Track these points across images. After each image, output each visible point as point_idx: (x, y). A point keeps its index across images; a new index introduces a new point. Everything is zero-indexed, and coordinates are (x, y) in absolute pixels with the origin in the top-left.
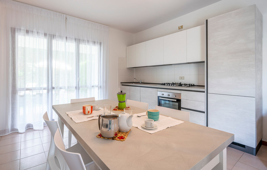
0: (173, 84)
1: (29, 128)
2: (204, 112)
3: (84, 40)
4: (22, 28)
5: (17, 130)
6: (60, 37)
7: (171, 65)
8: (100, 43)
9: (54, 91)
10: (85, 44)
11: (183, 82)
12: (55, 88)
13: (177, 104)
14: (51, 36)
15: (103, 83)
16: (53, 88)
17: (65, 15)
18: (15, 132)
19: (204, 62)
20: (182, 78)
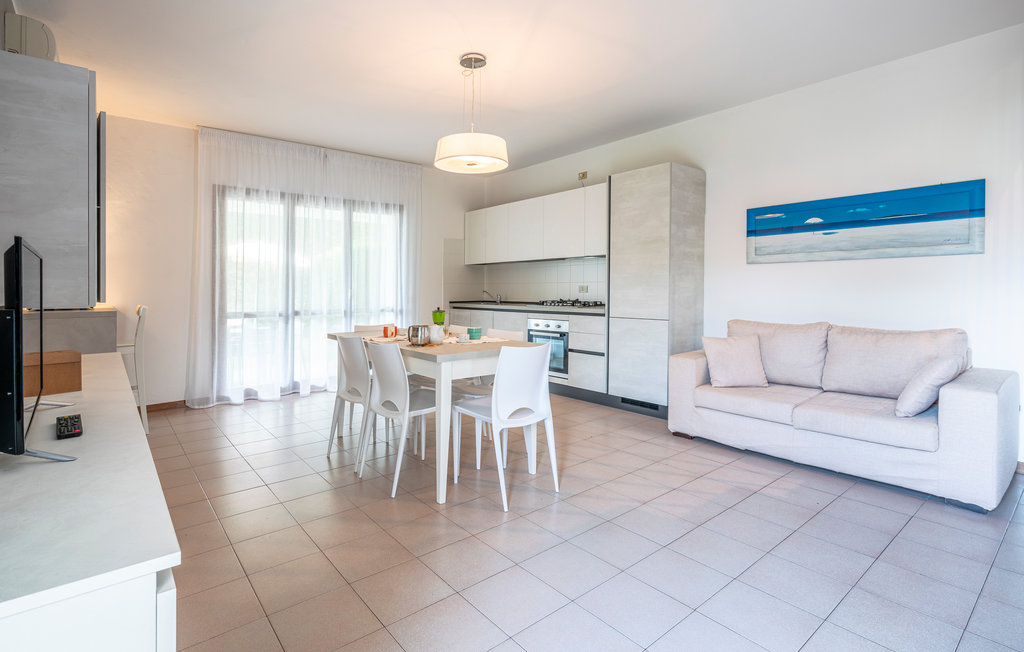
0: (562, 302)
1: (251, 397)
2: (603, 355)
3: (363, 202)
4: (239, 186)
5: (228, 399)
6: (314, 198)
7: (563, 259)
8: (401, 208)
9: (298, 321)
10: (366, 212)
11: (583, 297)
12: (302, 313)
13: (561, 343)
14: (293, 198)
15: (408, 302)
16: (296, 313)
17: (323, 150)
18: (225, 403)
19: (604, 256)
20: (583, 289)
